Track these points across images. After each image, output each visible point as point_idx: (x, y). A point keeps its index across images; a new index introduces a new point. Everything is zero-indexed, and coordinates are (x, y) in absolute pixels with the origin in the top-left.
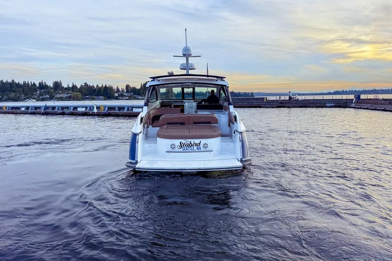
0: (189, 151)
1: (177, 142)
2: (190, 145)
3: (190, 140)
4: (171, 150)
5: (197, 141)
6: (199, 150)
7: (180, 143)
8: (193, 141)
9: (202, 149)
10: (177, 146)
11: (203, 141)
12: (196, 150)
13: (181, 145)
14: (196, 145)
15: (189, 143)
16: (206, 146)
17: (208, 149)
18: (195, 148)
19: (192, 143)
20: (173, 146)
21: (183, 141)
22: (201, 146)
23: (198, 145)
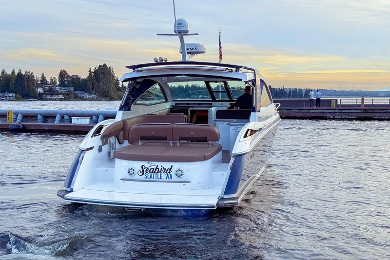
1: (137, 165)
2: (156, 171)
4: (128, 176)
5: (167, 165)
6: (169, 180)
7: (142, 167)
8: (160, 165)
9: (174, 178)
10: (136, 170)
11: (176, 166)
12: (165, 179)
14: (165, 171)
15: (155, 167)
16: (179, 173)
17: (183, 178)
18: (164, 176)
19: (160, 167)
20: (131, 171)
21: (146, 164)
23: (168, 171)
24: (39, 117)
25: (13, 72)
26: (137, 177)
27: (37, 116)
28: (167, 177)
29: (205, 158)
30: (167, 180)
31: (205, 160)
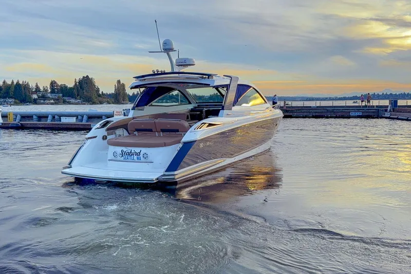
0: (130, 160)
1: (119, 149)
2: (130, 154)
3: (130, 148)
5: (137, 150)
11: (144, 150)
13: (123, 153)
15: (130, 151)
18: (135, 157)
19: (133, 151)
20: (115, 154)
21: (125, 149)
22: (141, 156)
23: (138, 154)
24: (34, 117)
25: (13, 82)
26: (119, 158)
27: (33, 117)
28: (138, 158)
29: (165, 145)
30: (138, 161)
31: (165, 146)
